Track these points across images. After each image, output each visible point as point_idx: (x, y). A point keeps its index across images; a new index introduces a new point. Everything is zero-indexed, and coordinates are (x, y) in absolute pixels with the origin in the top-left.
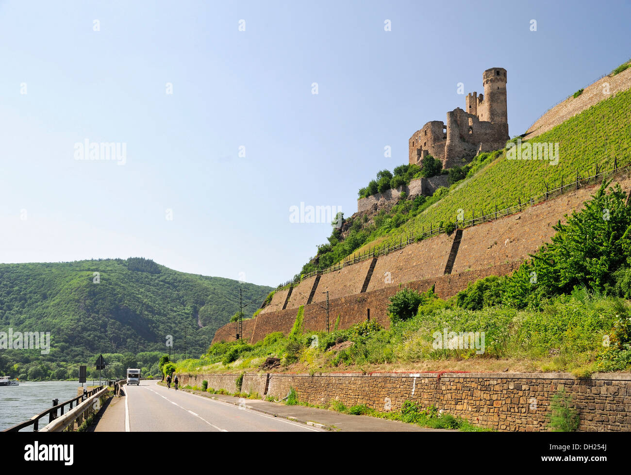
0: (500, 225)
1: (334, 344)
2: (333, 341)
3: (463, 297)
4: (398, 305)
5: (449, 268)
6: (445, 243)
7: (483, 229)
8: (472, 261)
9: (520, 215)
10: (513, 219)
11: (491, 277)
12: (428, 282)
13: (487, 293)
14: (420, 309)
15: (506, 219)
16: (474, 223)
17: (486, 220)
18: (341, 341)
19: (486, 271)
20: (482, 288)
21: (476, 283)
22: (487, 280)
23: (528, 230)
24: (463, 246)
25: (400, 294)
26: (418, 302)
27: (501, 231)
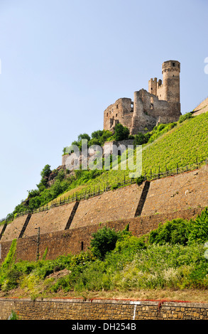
0: (181, 179)
1: (52, 272)
2: (51, 269)
3: (154, 235)
4: (99, 240)
5: (139, 212)
6: (137, 191)
7: (166, 181)
8: (158, 207)
9: (197, 171)
10: (191, 174)
11: (177, 219)
12: (123, 222)
13: (175, 232)
14: (117, 244)
15: (186, 174)
16: (159, 177)
17: (169, 174)
18: (58, 270)
19: (173, 214)
20: (169, 228)
21: (165, 224)
22: (175, 222)
23: (203, 183)
24: (150, 195)
25: (100, 231)
26: (115, 239)
27: (182, 184)
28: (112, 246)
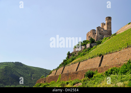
0: (114, 54)
2: (75, 83)
3: (107, 72)
4: (88, 74)
5: (100, 65)
6: (99, 59)
7: (109, 55)
8: (106, 64)
9: (120, 52)
10: (118, 53)
12: (95, 69)
13: (114, 71)
14: (94, 75)
15: (116, 53)
16: (107, 54)
17: (110, 53)
18: (77, 83)
19: (112, 66)
20: (112, 70)
21: (110, 69)
22: (113, 68)
23: (122, 56)
24: (104, 60)
25: (88, 71)
26: (93, 74)
27: (114, 56)
28: (92, 76)
